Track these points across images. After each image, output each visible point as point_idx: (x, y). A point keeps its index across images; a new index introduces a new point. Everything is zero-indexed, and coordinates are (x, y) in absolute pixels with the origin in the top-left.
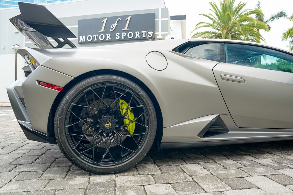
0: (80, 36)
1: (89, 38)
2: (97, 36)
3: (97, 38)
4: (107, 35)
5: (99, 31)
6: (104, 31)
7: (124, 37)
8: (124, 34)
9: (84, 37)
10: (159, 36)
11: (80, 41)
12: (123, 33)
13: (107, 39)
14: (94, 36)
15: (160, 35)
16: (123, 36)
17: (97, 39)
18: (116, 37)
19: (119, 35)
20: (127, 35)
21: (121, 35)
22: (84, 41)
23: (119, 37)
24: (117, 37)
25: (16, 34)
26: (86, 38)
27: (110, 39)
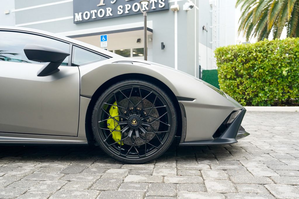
0: (75, 14)
1: (87, 14)
2: (96, 12)
3: (96, 14)
4: (107, 9)
5: (98, 5)
6: (104, 4)
7: (128, 11)
8: (128, 6)
9: (80, 14)
10: (174, 4)
11: (76, 20)
12: (126, 6)
13: (108, 15)
14: (92, 11)
15: (176, 3)
16: (127, 9)
17: (95, 16)
18: (118, 12)
19: (122, 8)
20: (131, 8)
21: (124, 9)
22: (81, 20)
23: (122, 11)
24: (120, 12)
25: (7, 15)
26: (82, 15)
27: (111, 15)
